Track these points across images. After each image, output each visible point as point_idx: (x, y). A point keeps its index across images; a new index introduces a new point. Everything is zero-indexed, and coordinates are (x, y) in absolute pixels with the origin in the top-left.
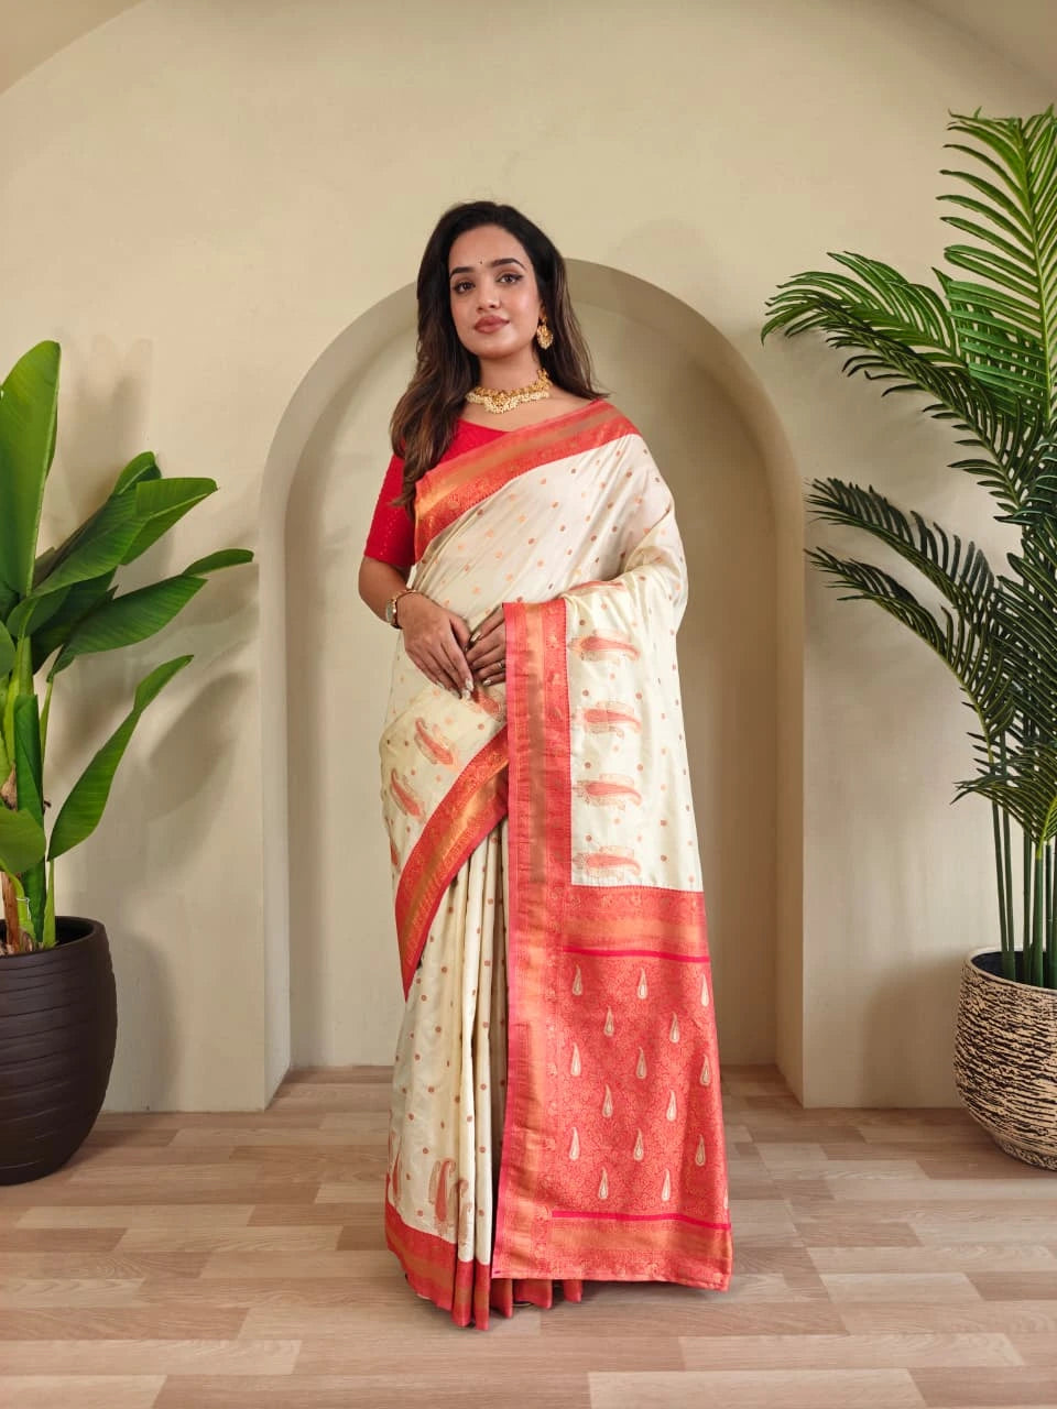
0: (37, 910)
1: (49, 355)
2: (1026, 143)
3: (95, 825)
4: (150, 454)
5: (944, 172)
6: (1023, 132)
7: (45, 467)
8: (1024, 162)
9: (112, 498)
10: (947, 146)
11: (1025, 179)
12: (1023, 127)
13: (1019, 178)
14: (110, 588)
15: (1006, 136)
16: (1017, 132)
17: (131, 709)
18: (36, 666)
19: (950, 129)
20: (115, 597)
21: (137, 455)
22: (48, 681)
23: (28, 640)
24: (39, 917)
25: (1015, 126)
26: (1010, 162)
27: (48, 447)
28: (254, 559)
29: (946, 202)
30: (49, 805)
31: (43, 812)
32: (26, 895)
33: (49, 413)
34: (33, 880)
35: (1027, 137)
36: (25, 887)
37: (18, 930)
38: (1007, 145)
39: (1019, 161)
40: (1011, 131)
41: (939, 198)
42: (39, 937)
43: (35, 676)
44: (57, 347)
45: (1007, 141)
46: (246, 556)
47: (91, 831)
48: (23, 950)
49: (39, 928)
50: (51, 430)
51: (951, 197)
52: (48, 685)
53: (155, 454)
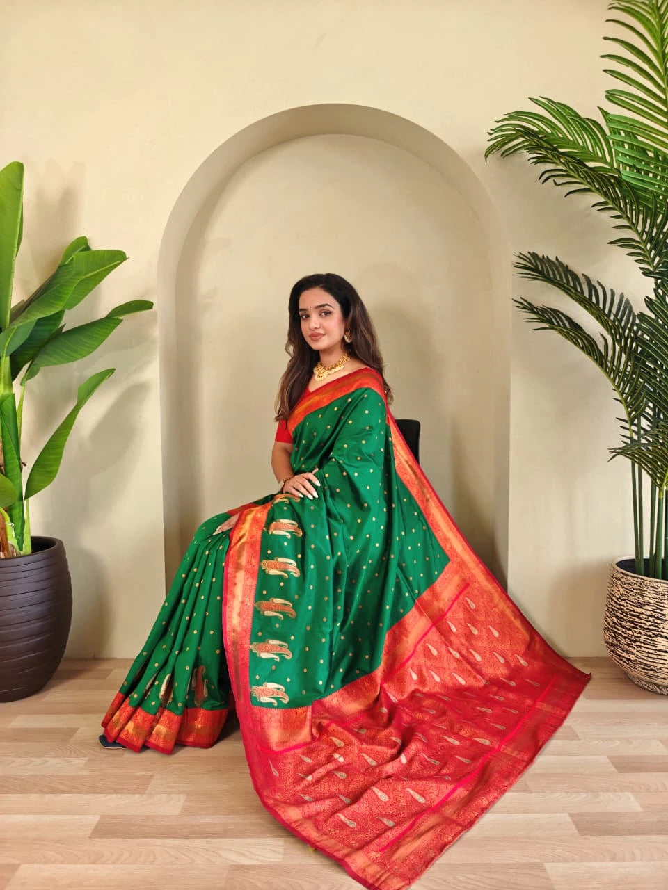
0: (19, 530)
1: (18, 170)
2: (662, 16)
3: (54, 477)
4: (84, 238)
5: (605, 38)
6: (659, 9)
7: (16, 245)
8: (659, 31)
9: (59, 267)
10: (607, 21)
11: (659, 41)
12: (659, 5)
13: (656, 42)
14: (61, 325)
15: (648, 13)
16: (655, 8)
17: (76, 403)
18: (14, 374)
19: (610, 8)
20: (63, 331)
21: (75, 238)
22: (21, 384)
23: (8, 358)
24: (20, 536)
25: (653, 4)
26: (650, 30)
27: (18, 232)
28: (154, 307)
29: (606, 60)
30: (25, 465)
31: (21, 469)
32: (12, 521)
33: (18, 209)
34: (16, 512)
35: (662, 12)
36: (11, 517)
37: (7, 543)
38: (648, 19)
39: (656, 30)
40: (650, 8)
41: (602, 57)
42: (21, 549)
43: (14, 383)
44: (21, 166)
45: (648, 16)
46: (149, 305)
47: (52, 481)
48: (10, 556)
49: (20, 543)
50: (19, 220)
51: (609, 56)
52: (22, 387)
53: (88, 238)
